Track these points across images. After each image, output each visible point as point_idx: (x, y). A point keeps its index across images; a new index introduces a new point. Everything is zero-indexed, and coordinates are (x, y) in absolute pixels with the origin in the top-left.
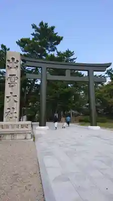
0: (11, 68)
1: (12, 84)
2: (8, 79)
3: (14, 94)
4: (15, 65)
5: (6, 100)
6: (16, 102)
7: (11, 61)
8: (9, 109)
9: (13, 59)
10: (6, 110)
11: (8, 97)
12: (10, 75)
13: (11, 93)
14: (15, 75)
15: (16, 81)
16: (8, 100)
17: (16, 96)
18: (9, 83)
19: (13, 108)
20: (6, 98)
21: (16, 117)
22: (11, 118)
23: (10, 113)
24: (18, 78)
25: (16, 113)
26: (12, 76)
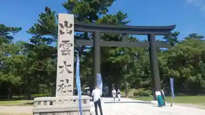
0: (64, 33)
1: (66, 52)
2: (60, 47)
3: (67, 64)
4: (69, 30)
5: (59, 70)
6: (70, 72)
7: (64, 25)
8: (63, 81)
9: (66, 23)
10: (58, 83)
11: (60, 67)
12: (63, 42)
13: (65, 62)
14: (69, 41)
15: (70, 48)
16: (61, 70)
17: (70, 66)
18: (62, 51)
19: (67, 80)
20: (58, 68)
21: (71, 91)
22: (64, 92)
23: (63, 86)
24: (72, 45)
25: (70, 85)
26: (66, 42)
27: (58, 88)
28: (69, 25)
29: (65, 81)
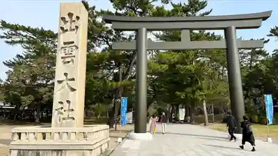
0: (67, 30)
1: (68, 59)
3: (69, 77)
4: (74, 25)
5: (57, 87)
7: (67, 19)
8: (61, 103)
9: (70, 15)
10: (56, 105)
11: (60, 82)
12: (65, 43)
14: (73, 42)
15: (74, 53)
17: (73, 79)
18: (62, 58)
19: (68, 102)
21: (73, 118)
22: (64, 119)
23: (62, 111)
24: (77, 48)
25: (72, 110)
26: (69, 43)
28: (74, 18)
29: (66, 103)
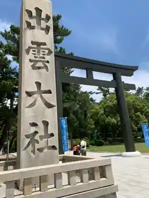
0: (33, 28)
1: (39, 64)
2: (28, 52)
3: (43, 88)
4: (45, 24)
6: (49, 106)
7: (34, 14)
8: (34, 125)
9: (39, 11)
10: (25, 129)
11: (29, 94)
12: (33, 43)
13: (39, 85)
14: (44, 44)
15: (47, 58)
16: (30, 100)
17: (50, 92)
18: (31, 61)
20: (24, 95)
21: (54, 147)
22: (41, 150)
23: (37, 137)
24: (50, 52)
25: (52, 135)
26: (39, 44)
27: (24, 141)
28: (43, 16)
29: (41, 125)
